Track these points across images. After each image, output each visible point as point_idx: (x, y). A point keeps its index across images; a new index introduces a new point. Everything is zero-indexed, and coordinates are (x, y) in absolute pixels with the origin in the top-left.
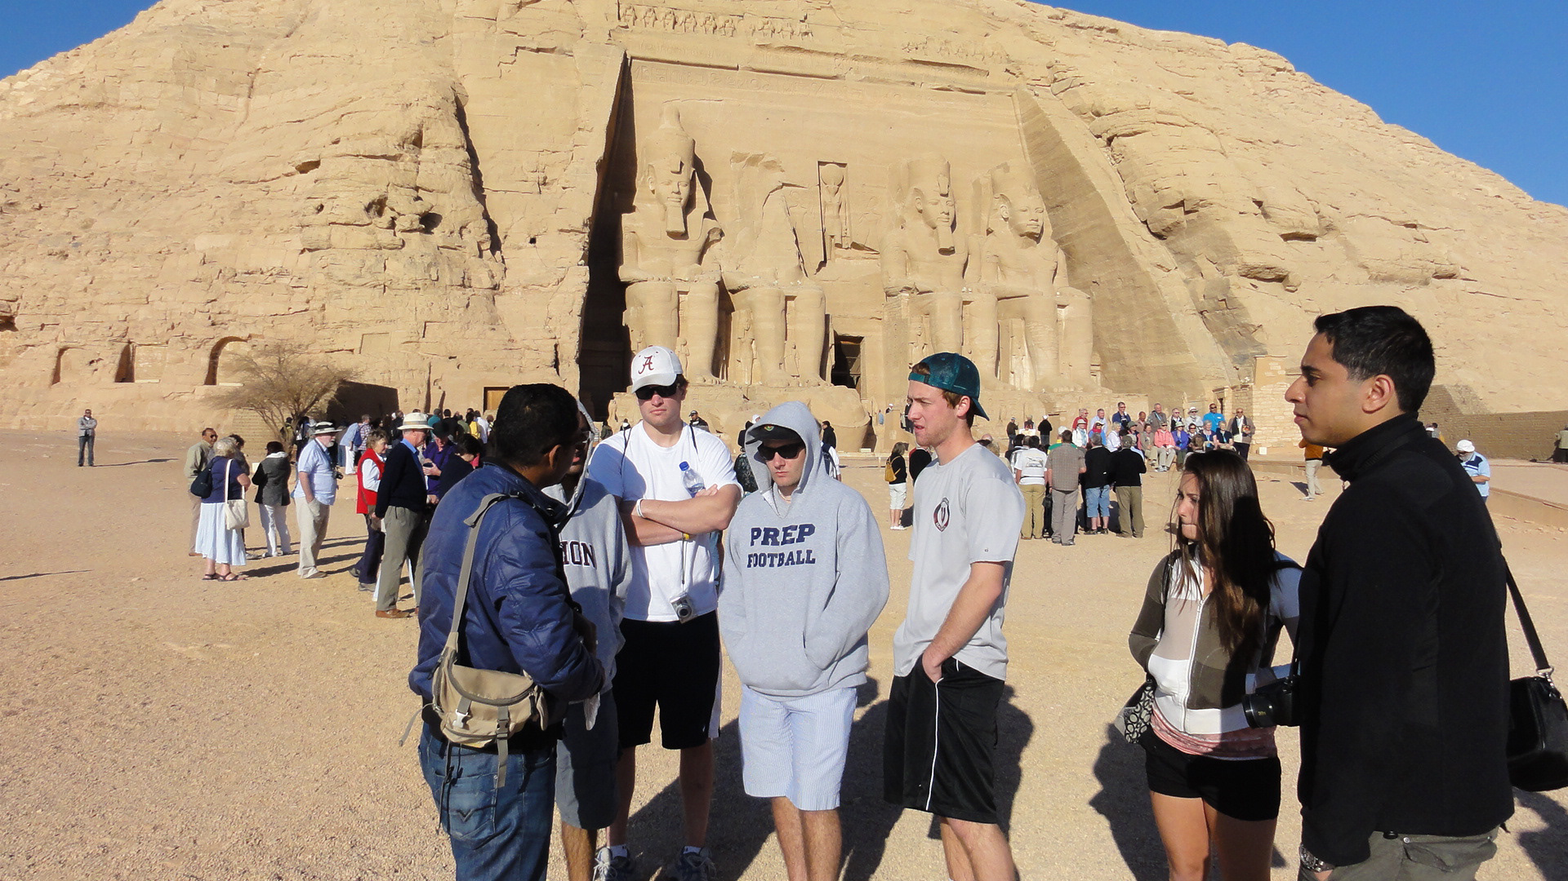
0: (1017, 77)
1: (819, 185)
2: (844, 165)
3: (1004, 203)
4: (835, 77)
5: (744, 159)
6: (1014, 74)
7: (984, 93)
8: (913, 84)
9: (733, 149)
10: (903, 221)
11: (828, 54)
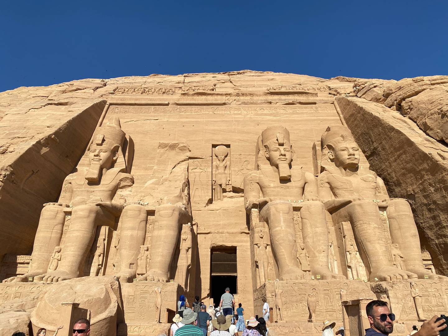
0: (337, 95)
1: (212, 156)
2: (228, 146)
3: (330, 150)
4: (224, 104)
5: (166, 147)
6: (334, 95)
7: (315, 103)
8: (271, 103)
9: (160, 142)
10: (258, 166)
11: (221, 95)
